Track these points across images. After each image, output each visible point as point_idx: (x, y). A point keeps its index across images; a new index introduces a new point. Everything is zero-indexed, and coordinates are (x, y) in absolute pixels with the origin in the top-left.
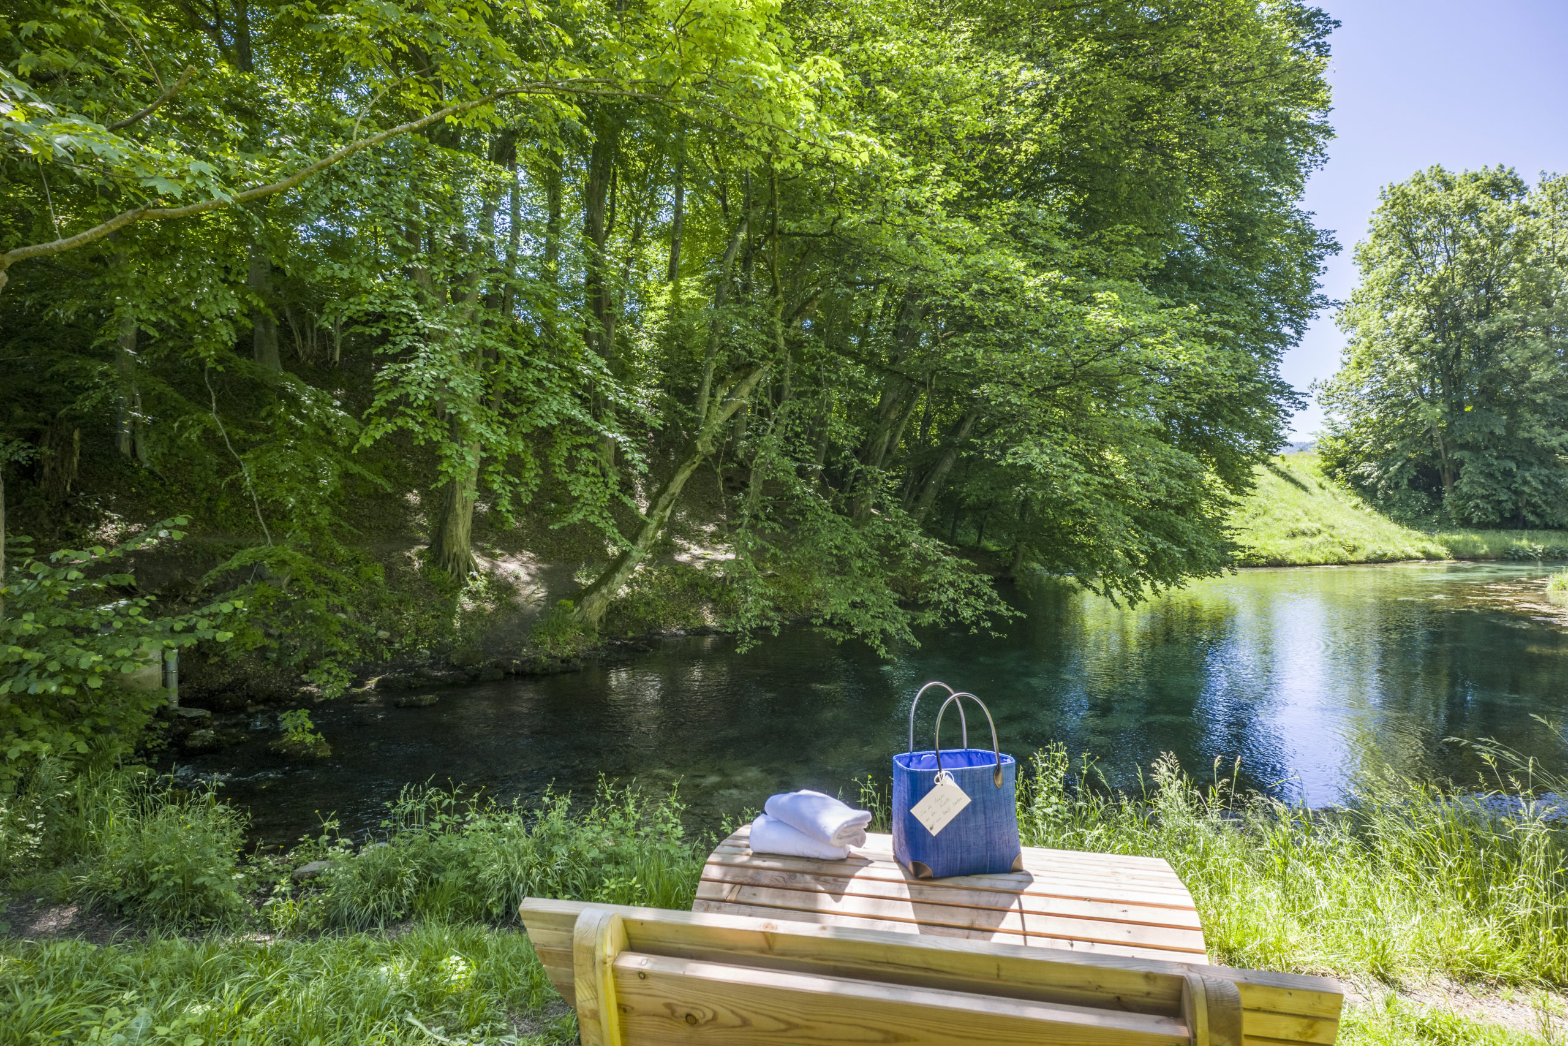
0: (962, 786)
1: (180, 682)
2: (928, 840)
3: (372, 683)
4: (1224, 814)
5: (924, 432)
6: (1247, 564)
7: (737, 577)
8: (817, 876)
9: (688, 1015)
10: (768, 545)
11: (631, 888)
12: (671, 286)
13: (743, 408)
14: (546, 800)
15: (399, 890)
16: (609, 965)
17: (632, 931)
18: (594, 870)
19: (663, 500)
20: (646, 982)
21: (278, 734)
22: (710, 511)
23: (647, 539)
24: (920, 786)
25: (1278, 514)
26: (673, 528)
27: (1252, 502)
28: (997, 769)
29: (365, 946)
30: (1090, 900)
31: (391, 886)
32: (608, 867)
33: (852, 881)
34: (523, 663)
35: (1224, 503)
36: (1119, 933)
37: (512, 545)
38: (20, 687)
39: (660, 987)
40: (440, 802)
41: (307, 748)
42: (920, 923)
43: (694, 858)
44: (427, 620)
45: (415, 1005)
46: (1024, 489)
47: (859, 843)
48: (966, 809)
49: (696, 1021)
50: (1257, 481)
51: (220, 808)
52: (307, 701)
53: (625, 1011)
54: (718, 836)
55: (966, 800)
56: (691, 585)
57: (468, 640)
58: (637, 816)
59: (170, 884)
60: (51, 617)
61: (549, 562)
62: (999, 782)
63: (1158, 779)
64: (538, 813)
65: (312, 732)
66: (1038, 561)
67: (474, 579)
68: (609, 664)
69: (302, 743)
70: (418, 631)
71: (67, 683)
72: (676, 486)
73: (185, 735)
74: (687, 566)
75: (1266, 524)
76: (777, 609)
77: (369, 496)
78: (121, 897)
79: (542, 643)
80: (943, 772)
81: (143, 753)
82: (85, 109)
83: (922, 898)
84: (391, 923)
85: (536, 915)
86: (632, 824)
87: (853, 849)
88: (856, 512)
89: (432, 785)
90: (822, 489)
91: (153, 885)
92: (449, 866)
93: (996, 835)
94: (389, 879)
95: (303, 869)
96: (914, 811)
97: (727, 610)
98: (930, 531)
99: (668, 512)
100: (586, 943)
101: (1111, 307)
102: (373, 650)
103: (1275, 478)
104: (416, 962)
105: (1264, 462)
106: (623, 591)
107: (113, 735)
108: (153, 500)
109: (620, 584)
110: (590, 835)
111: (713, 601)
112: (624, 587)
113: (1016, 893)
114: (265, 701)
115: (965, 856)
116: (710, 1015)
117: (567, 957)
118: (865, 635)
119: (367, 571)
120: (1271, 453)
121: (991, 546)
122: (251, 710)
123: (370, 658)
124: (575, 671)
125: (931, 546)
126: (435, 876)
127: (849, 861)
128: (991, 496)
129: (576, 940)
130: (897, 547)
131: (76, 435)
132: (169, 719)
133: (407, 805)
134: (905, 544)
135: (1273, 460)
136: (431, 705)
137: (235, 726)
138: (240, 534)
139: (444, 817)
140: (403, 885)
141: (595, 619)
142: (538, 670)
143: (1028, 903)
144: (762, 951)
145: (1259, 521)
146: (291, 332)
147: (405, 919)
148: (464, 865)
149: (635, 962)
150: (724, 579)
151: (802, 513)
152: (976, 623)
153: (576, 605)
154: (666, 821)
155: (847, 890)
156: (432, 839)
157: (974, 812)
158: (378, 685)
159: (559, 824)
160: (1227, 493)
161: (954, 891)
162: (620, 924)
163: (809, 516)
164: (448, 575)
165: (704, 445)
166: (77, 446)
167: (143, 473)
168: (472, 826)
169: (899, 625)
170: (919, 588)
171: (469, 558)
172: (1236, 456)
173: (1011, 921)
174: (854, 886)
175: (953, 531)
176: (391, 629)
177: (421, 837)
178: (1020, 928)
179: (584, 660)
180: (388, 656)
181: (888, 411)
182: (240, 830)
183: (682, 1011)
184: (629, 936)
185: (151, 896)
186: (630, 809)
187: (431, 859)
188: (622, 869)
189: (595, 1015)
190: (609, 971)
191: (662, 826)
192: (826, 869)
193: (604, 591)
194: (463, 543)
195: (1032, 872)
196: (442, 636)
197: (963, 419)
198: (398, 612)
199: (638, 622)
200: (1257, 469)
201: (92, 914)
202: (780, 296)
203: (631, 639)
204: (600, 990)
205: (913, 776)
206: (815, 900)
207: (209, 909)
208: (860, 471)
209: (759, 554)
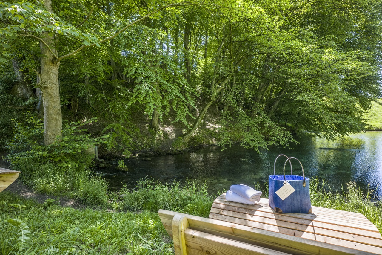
0: (292, 186)
1: (98, 153)
2: (281, 201)
3: (137, 155)
4: (371, 201)
5: (271, 95)
6: (369, 130)
7: (221, 131)
8: (246, 209)
9: (207, 251)
10: (229, 124)
11: (194, 207)
12: (204, 60)
13: (223, 89)
14: (174, 183)
15: (140, 202)
16: (183, 232)
17: (190, 223)
18: (185, 201)
19: (203, 113)
20: (194, 239)
21: (117, 165)
22: (215, 115)
23: (199, 122)
24: (278, 185)
25: (379, 115)
26: (205, 119)
27: (370, 112)
28: (304, 182)
29: (130, 215)
30: (338, 225)
31: (138, 201)
32: (189, 201)
33: (256, 211)
34: (170, 151)
35: (361, 112)
36: (350, 237)
37: (169, 124)
38: (65, 152)
39: (198, 241)
40: (149, 182)
41: (123, 169)
42: (278, 226)
43: (210, 201)
44: (149, 141)
45: (140, 231)
46: (300, 108)
47: (258, 201)
48: (293, 193)
49: (210, 253)
50: (372, 106)
51: (102, 180)
52: (123, 158)
53: (188, 247)
54: (216, 195)
55: (294, 190)
56: (210, 134)
57: (158, 146)
58: (196, 189)
59: (92, 197)
60: (71, 137)
61: (176, 128)
62: (305, 185)
63: (348, 188)
64: (172, 186)
65: (124, 165)
66: (303, 129)
67: (159, 131)
68: (190, 152)
69: (122, 167)
70: (147, 143)
71: (74, 151)
72: (206, 109)
73: (99, 165)
74: (209, 129)
75: (375, 118)
76: (231, 140)
77: (136, 113)
78: (82, 199)
79: (175, 147)
80: (286, 181)
81: (91, 168)
82: (73, 23)
83: (279, 219)
84: (138, 210)
85: (162, 215)
86: (195, 191)
87: (256, 202)
88: (252, 116)
89: (147, 178)
90: (243, 109)
91: (88, 197)
92: (151, 198)
93: (303, 202)
94: (137, 200)
95: (121, 196)
96: (277, 193)
97: (219, 140)
98: (272, 120)
99: (204, 115)
100: (176, 225)
101: (330, 53)
102: (137, 147)
103: (378, 105)
104: (142, 220)
105: (375, 101)
106: (194, 135)
107: (84, 164)
108: (93, 114)
109: (193, 133)
110: (184, 193)
111: (215, 138)
112: (194, 134)
113: (311, 220)
114: (115, 158)
115: (293, 207)
116: (214, 252)
117: (171, 227)
118: (254, 148)
119: (136, 130)
120: (378, 98)
121: (289, 125)
122: (112, 160)
123: (137, 149)
124: (182, 154)
125: (273, 124)
126: (148, 200)
127: (255, 206)
128: (290, 111)
129: (173, 224)
130: (264, 124)
131: (78, 100)
132: (96, 161)
133: (141, 182)
134: (266, 123)
135: (378, 100)
136: (150, 160)
137: (109, 163)
138: (110, 121)
139: (149, 186)
140: (140, 201)
141: (187, 141)
142: (173, 153)
143: (315, 224)
144: (231, 234)
145: (373, 117)
146: (120, 76)
147: (141, 209)
148: (154, 198)
149: (192, 232)
150: (218, 132)
151: (238, 115)
152: (285, 145)
153: (182, 138)
154: (203, 190)
155: (255, 214)
156: (147, 191)
157: (296, 194)
158: (138, 155)
159: (176, 189)
160: (362, 110)
161: (290, 218)
162: (187, 220)
163: (240, 116)
164: (153, 131)
165: (213, 99)
166: (78, 102)
167: (91, 108)
168: (156, 188)
169: (263, 145)
170: (269, 135)
171: (158, 127)
172: (365, 99)
173: (310, 229)
174: (257, 213)
175: (279, 121)
176: (141, 143)
177: (145, 190)
178: (313, 231)
179: (184, 151)
180: (141, 149)
181: (261, 89)
182: (107, 186)
183: (206, 249)
184: (189, 224)
185: (88, 199)
186: (194, 187)
187: (147, 196)
188: (192, 202)
189: (179, 247)
190: (183, 234)
191: (202, 192)
192: (248, 207)
193: (189, 135)
194: (157, 123)
195: (316, 214)
196: (152, 145)
197: (282, 90)
198: (142, 139)
199: (197, 143)
200: (372, 102)
201: (77, 202)
202: (232, 59)
203: (196, 146)
204: (180, 240)
205: (276, 182)
206: (245, 216)
207: (99, 203)
208: (253, 104)
209: (227, 126)
